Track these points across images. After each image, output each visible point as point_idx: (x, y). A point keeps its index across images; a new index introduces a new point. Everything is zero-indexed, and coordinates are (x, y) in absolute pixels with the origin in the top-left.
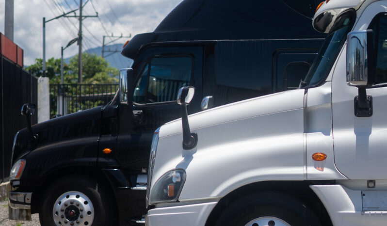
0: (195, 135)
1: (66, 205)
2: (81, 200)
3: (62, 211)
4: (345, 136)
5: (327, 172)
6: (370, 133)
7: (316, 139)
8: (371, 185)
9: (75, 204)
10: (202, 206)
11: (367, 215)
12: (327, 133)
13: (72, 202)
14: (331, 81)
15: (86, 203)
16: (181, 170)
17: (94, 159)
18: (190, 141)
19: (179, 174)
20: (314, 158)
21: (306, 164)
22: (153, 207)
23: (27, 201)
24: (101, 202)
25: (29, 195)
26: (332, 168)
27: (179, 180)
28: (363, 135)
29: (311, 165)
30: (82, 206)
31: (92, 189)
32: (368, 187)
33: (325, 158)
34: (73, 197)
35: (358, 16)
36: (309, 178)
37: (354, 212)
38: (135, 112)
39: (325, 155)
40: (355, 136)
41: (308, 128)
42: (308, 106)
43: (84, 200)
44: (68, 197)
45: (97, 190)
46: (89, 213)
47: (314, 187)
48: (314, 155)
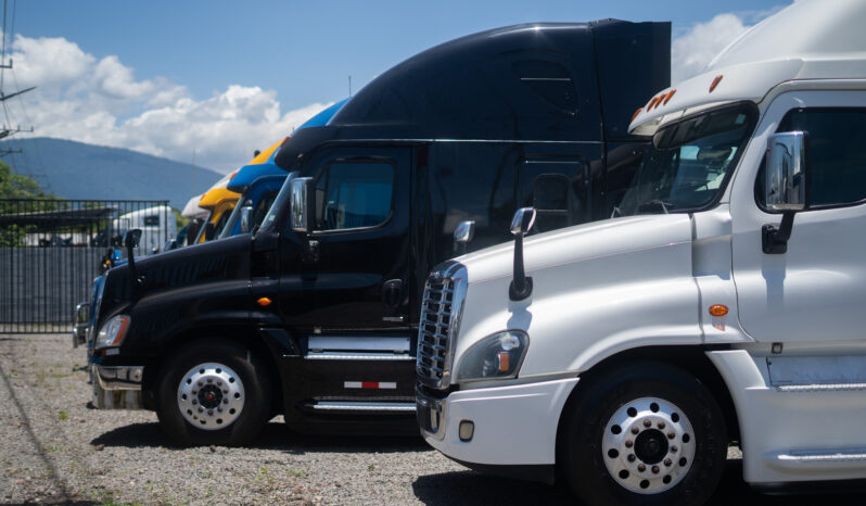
0: (530, 280)
1: (200, 384)
2: (224, 376)
3: (194, 393)
4: (750, 281)
5: (730, 333)
6: (784, 276)
7: (712, 286)
8: (777, 349)
9: (214, 383)
10: (558, 385)
11: (785, 391)
12: (726, 277)
13: (210, 379)
14: (729, 203)
15: (232, 380)
16: (519, 333)
17: (245, 315)
18: (521, 286)
19: (515, 338)
20: (711, 313)
21: (700, 321)
22: (456, 387)
23: (132, 378)
24: (255, 378)
25: (139, 371)
26: (738, 328)
27: (517, 345)
28: (774, 279)
29: (707, 323)
30: (226, 385)
31: (241, 359)
32: (773, 352)
33: (727, 312)
34: (211, 372)
35: (762, 111)
36: (708, 341)
37: (764, 387)
38: (312, 243)
39: (726, 307)
40: (765, 281)
41: (697, 271)
42: (699, 236)
43: (229, 376)
44: (202, 371)
45: (248, 361)
46: (237, 395)
47: (713, 354)
48: (711, 308)
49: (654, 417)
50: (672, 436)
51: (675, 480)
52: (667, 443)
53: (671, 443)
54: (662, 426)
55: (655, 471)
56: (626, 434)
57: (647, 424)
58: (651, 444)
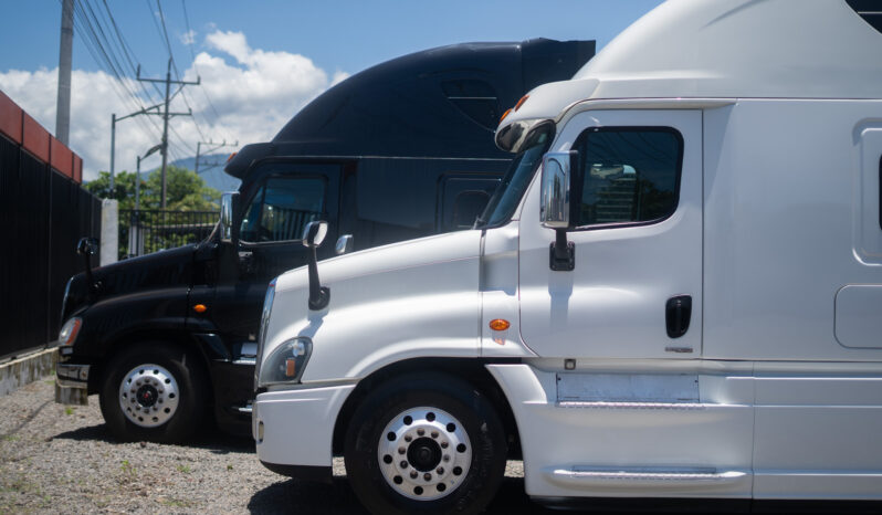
0: (327, 290)
1: (138, 384)
2: (161, 377)
3: (133, 392)
4: (536, 297)
5: (510, 347)
6: (570, 294)
7: (495, 301)
8: (570, 365)
9: (151, 383)
10: (334, 391)
11: (564, 407)
12: (511, 292)
13: (147, 380)
14: (519, 220)
15: (167, 381)
16: (305, 339)
17: (182, 320)
18: (319, 298)
19: (302, 345)
20: (492, 327)
21: (481, 334)
22: (264, 390)
23: (82, 377)
24: (188, 379)
25: (85, 369)
26: (518, 342)
27: (302, 353)
28: (561, 295)
29: (487, 336)
30: (162, 386)
31: (177, 363)
32: (566, 368)
33: (507, 327)
34: (149, 373)
35: (558, 131)
36: (485, 355)
37: (545, 402)
38: (242, 254)
39: (507, 322)
40: (550, 297)
41: (485, 284)
42: (486, 253)
43: (166, 378)
44: (142, 372)
45: (183, 364)
46: (172, 396)
47: (490, 367)
48: (492, 322)
49: (429, 427)
50: (445, 445)
51: (450, 488)
52: (440, 452)
53: (444, 452)
54: (435, 435)
55: (428, 478)
56: (400, 442)
57: (421, 432)
58: (424, 453)
